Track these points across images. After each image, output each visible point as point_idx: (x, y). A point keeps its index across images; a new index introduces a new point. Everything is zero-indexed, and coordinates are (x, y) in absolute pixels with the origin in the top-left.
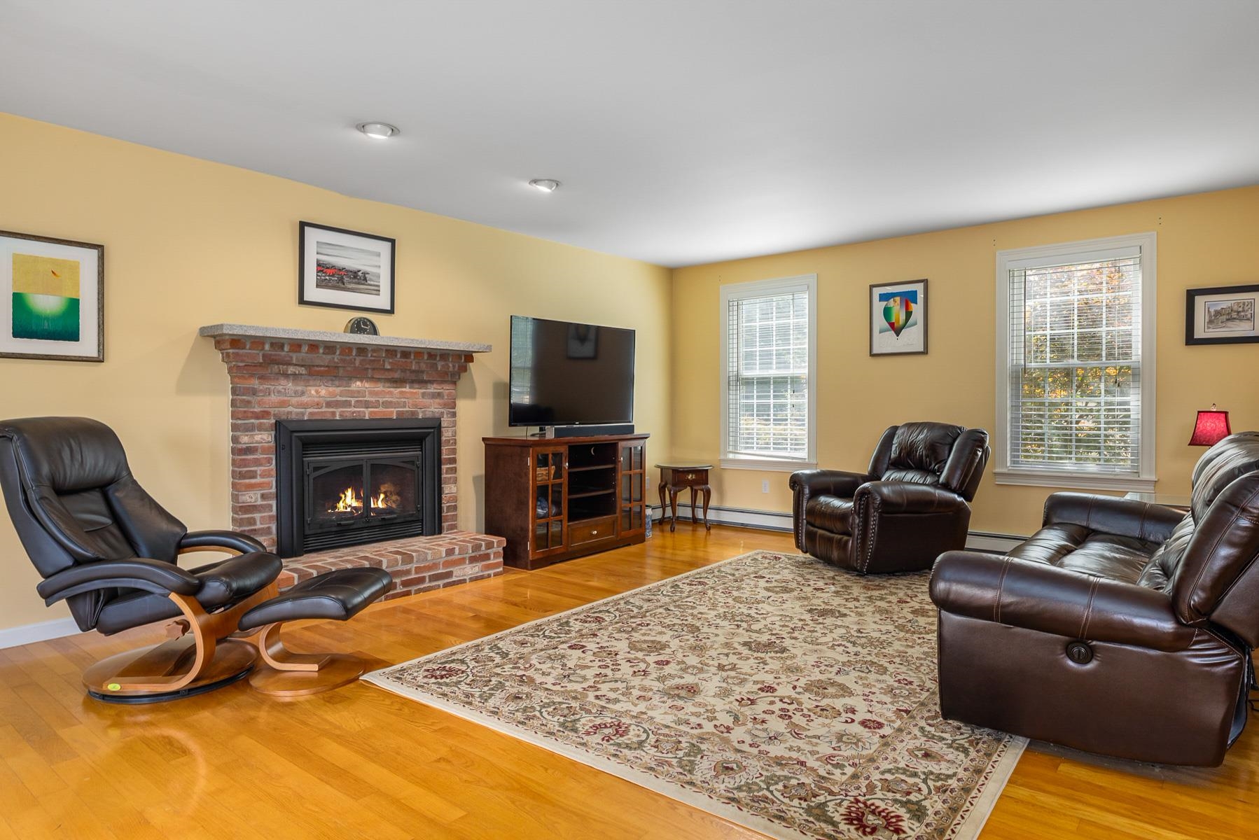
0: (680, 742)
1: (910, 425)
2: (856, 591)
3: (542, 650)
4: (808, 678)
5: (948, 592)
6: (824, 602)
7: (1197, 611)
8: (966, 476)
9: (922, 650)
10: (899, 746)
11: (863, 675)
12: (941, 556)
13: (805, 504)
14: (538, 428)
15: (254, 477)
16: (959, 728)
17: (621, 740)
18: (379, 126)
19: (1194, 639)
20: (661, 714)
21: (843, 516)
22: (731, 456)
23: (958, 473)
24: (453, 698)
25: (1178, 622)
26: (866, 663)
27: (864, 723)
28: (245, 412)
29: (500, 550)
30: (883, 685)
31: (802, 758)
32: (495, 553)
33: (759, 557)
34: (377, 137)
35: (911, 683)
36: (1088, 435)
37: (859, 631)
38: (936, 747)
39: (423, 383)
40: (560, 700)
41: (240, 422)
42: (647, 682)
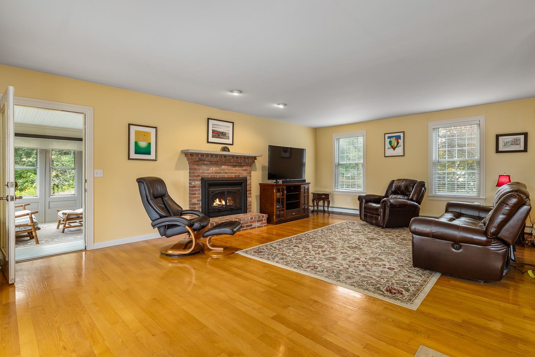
0: (334, 271)
1: (399, 180)
2: (382, 233)
3: (286, 247)
4: (369, 256)
5: (415, 229)
6: (372, 236)
7: (493, 234)
8: (418, 196)
9: (405, 250)
10: (400, 274)
11: (387, 256)
12: (413, 218)
13: (363, 205)
14: (275, 180)
15: (195, 195)
16: (419, 271)
17: (316, 270)
18: (236, 91)
19: (492, 242)
20: (326, 264)
21: (377, 209)
22: (336, 190)
23: (416, 196)
24: (264, 258)
25: (487, 237)
26: (387, 253)
27: (389, 268)
28: (193, 175)
29: (266, 218)
30: (394, 259)
31: (371, 276)
32: (264, 219)
33: (348, 222)
34: (236, 94)
35: (402, 258)
36: (462, 183)
37: (384, 244)
38: (411, 275)
39: (242, 166)
40: (295, 260)
41: (192, 178)
42: (320, 256)
